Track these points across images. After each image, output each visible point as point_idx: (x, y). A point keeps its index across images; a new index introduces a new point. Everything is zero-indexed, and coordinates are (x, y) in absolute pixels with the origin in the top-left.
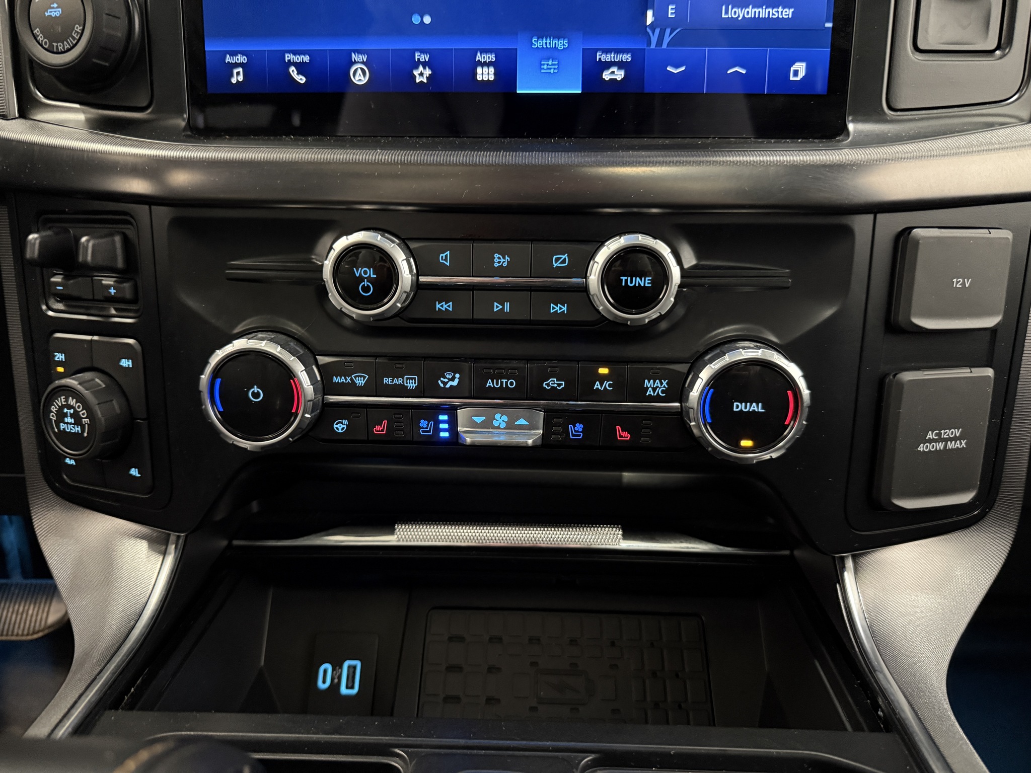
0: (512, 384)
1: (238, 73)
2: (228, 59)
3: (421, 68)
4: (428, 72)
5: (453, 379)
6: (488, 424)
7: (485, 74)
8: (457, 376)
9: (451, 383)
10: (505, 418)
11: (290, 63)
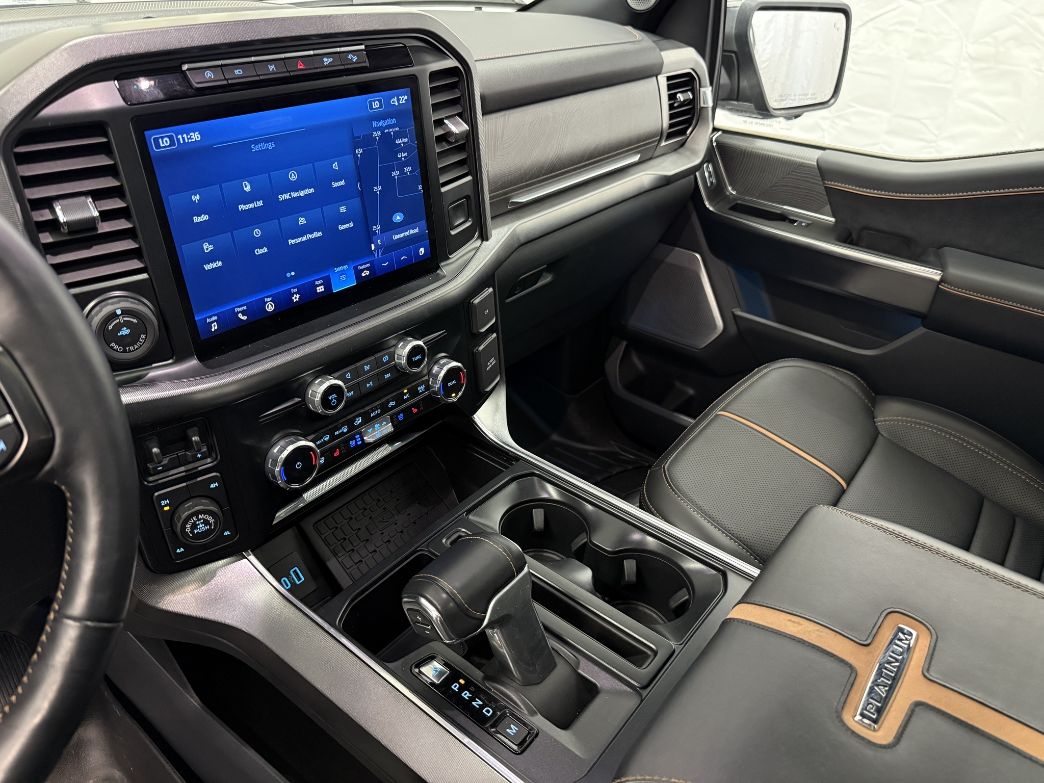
0: (379, 411)
1: (214, 326)
2: (208, 320)
3: (295, 295)
4: (298, 296)
5: (359, 420)
6: (374, 430)
7: (320, 289)
8: (360, 418)
9: (359, 422)
10: (379, 425)
11: (238, 312)
